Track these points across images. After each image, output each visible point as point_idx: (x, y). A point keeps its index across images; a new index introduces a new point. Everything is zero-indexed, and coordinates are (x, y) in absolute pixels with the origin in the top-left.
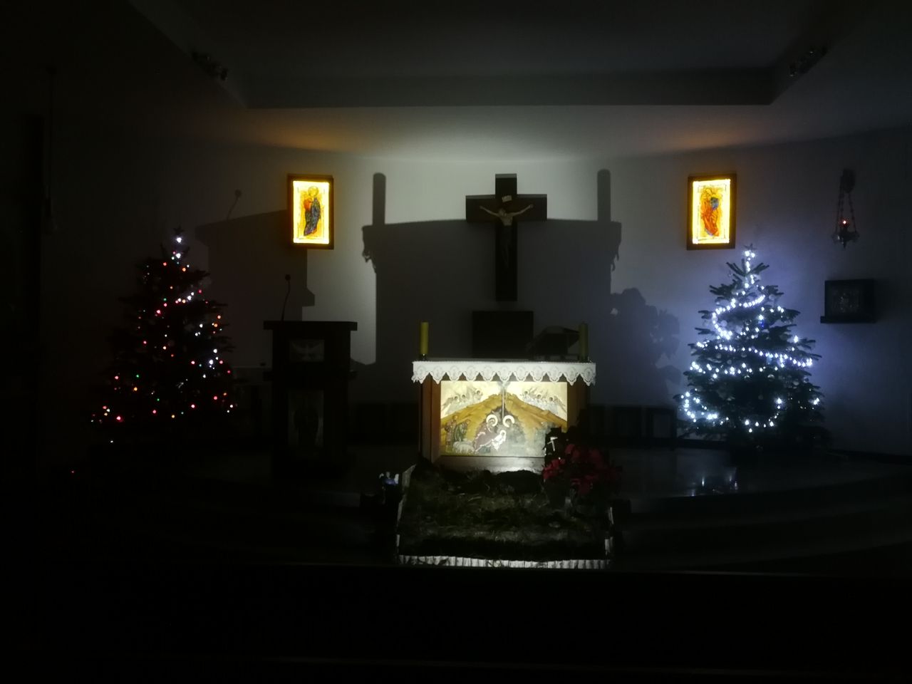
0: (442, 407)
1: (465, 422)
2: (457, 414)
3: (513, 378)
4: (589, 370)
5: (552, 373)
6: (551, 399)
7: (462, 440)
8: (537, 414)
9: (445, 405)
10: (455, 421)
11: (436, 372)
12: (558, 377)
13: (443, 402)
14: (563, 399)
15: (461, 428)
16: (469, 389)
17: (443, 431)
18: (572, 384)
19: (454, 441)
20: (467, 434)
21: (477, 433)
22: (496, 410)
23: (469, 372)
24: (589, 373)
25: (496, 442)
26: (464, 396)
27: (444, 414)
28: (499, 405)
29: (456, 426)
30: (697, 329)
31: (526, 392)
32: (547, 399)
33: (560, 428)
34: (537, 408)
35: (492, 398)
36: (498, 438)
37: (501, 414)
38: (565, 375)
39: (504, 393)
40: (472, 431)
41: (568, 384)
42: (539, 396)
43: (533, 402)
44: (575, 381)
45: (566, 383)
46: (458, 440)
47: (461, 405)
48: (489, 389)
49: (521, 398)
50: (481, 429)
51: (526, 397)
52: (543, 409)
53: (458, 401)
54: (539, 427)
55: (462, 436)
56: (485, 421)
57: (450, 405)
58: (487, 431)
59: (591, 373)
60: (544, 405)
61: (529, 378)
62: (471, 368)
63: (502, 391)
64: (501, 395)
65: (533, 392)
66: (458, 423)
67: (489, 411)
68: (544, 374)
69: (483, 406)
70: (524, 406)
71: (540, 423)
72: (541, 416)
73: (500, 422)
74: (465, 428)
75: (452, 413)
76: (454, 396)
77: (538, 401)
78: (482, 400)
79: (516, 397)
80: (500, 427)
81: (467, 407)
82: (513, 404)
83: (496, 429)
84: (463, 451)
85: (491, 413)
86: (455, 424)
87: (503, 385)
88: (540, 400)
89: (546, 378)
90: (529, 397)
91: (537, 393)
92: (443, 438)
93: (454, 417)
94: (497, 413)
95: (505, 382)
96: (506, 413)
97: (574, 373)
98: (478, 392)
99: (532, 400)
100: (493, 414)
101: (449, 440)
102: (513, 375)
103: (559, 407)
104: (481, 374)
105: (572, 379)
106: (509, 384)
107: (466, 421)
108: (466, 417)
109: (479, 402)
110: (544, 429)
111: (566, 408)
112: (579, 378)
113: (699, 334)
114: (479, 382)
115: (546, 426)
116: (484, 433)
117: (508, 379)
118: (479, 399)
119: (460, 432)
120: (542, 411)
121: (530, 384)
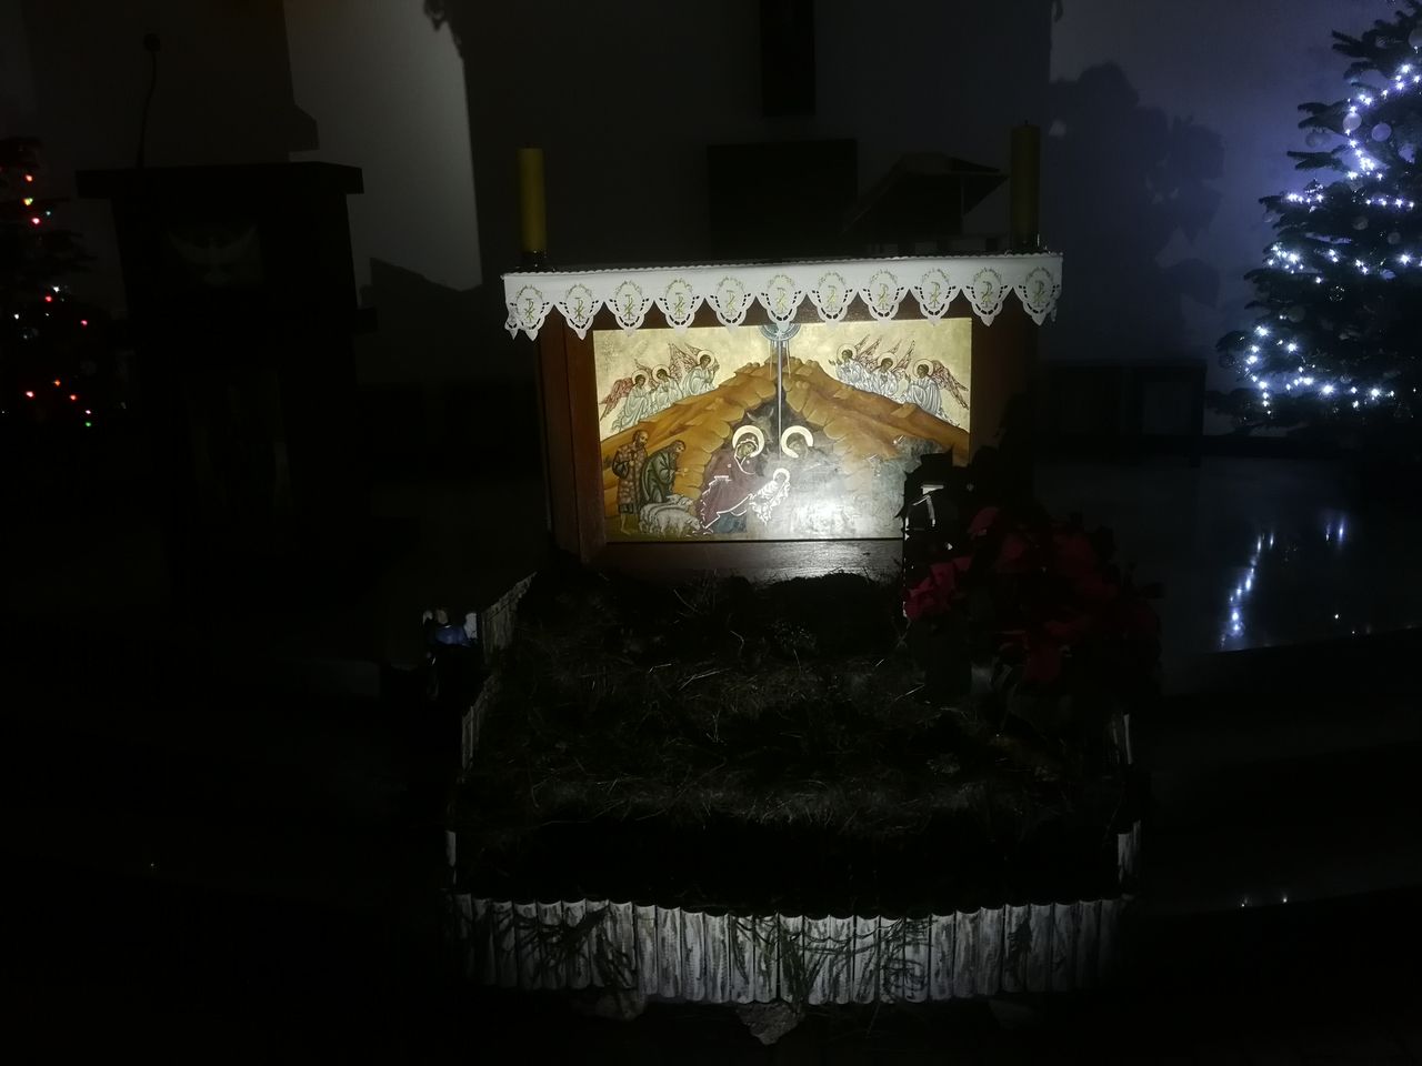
0: (601, 409)
1: (670, 450)
2: (647, 426)
3: (807, 312)
4: (1041, 276)
5: (928, 289)
6: (924, 370)
7: (665, 501)
8: (879, 418)
9: (611, 401)
10: (641, 446)
11: (572, 304)
12: (946, 301)
13: (603, 392)
14: (960, 369)
15: (659, 466)
16: (676, 352)
17: (608, 474)
18: (987, 320)
19: (644, 503)
20: (678, 482)
21: (707, 477)
22: (759, 412)
23: (672, 300)
24: (1042, 284)
25: (761, 501)
26: (662, 372)
27: (608, 428)
28: (767, 394)
29: (647, 460)
30: (1290, 154)
31: (848, 354)
32: (912, 370)
33: (948, 456)
34: (882, 398)
35: (748, 376)
36: (767, 489)
37: (774, 421)
38: (968, 295)
39: (782, 358)
40: (691, 472)
41: (977, 322)
42: (885, 361)
43: (867, 381)
44: (997, 312)
45: (967, 322)
46: (653, 501)
47: (656, 401)
48: (736, 349)
49: (832, 371)
50: (718, 467)
51: (847, 370)
52: (899, 401)
53: (647, 388)
54: (887, 454)
55: (665, 488)
56: (727, 444)
57: (622, 401)
58: (731, 473)
59: (1048, 287)
60: (900, 390)
61: (858, 310)
62: (678, 287)
63: (775, 356)
64: (771, 365)
65: (868, 352)
66: (650, 452)
67: (739, 415)
68: (903, 294)
69: (721, 400)
70: (843, 396)
71: (888, 442)
72: (894, 423)
73: (772, 446)
74: (673, 466)
75: (630, 423)
76: (633, 373)
77: (884, 379)
78: (716, 385)
79: (817, 367)
80: (770, 459)
81: (674, 405)
82: (808, 390)
83: (759, 466)
84: (668, 527)
85: (746, 421)
86: (640, 457)
87: (779, 334)
88: (889, 374)
89: (909, 308)
90: (856, 369)
91: (879, 354)
92: (610, 495)
93: (636, 434)
94: (763, 420)
95: (783, 326)
96: (790, 418)
97: (996, 288)
98: (704, 358)
99: (868, 375)
100: (750, 423)
101: (629, 500)
102: (806, 305)
103: (945, 393)
104: (712, 303)
105: (986, 306)
106: (796, 330)
107: (672, 445)
108: (673, 433)
109: (708, 388)
110: (900, 459)
111: (966, 395)
112: (1012, 302)
113: (1298, 167)
114: (705, 331)
115: (908, 449)
116: (726, 478)
117: (791, 318)
118: (708, 381)
119: (657, 479)
120: (898, 406)
121: (857, 327)
